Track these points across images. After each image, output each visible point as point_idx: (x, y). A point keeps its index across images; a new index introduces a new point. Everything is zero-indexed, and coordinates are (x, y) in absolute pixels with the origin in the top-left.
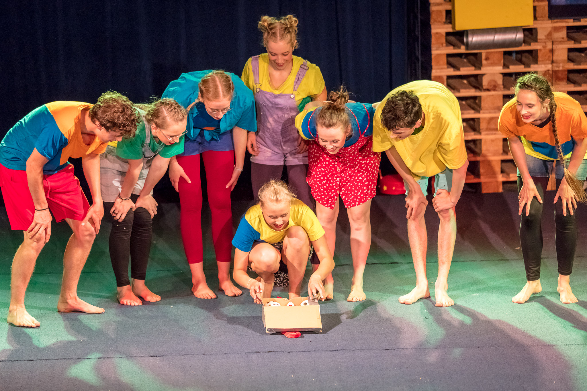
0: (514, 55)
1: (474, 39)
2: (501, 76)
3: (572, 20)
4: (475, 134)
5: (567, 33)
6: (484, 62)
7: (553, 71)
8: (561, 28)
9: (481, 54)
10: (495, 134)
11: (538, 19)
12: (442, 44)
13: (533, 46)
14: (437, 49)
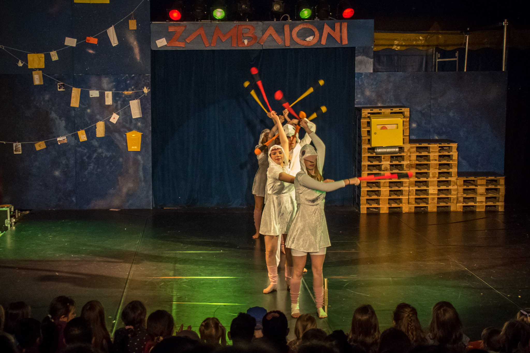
0: (394, 158)
1: (379, 150)
2: (389, 165)
3: (418, 144)
4: (378, 188)
5: (416, 150)
6: (382, 160)
7: (410, 164)
8: (413, 147)
9: (381, 156)
10: (386, 188)
11: (405, 143)
12: (366, 152)
13: (402, 154)
14: (364, 154)
